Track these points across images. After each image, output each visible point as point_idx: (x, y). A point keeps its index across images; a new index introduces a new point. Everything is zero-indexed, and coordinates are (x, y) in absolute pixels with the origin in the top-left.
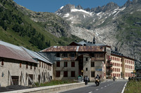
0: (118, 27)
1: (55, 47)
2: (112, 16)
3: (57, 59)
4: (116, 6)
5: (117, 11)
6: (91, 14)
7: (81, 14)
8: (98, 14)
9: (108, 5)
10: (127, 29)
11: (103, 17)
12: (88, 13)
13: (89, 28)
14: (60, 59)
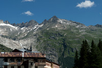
0: (38, 39)
1: (3, 53)
2: (33, 30)
3: (5, 63)
4: (36, 23)
5: (37, 27)
6: (16, 28)
7: (8, 28)
8: (22, 29)
9: (30, 22)
10: (44, 41)
11: (26, 31)
12: (14, 27)
13: (15, 40)
14: (8, 64)
